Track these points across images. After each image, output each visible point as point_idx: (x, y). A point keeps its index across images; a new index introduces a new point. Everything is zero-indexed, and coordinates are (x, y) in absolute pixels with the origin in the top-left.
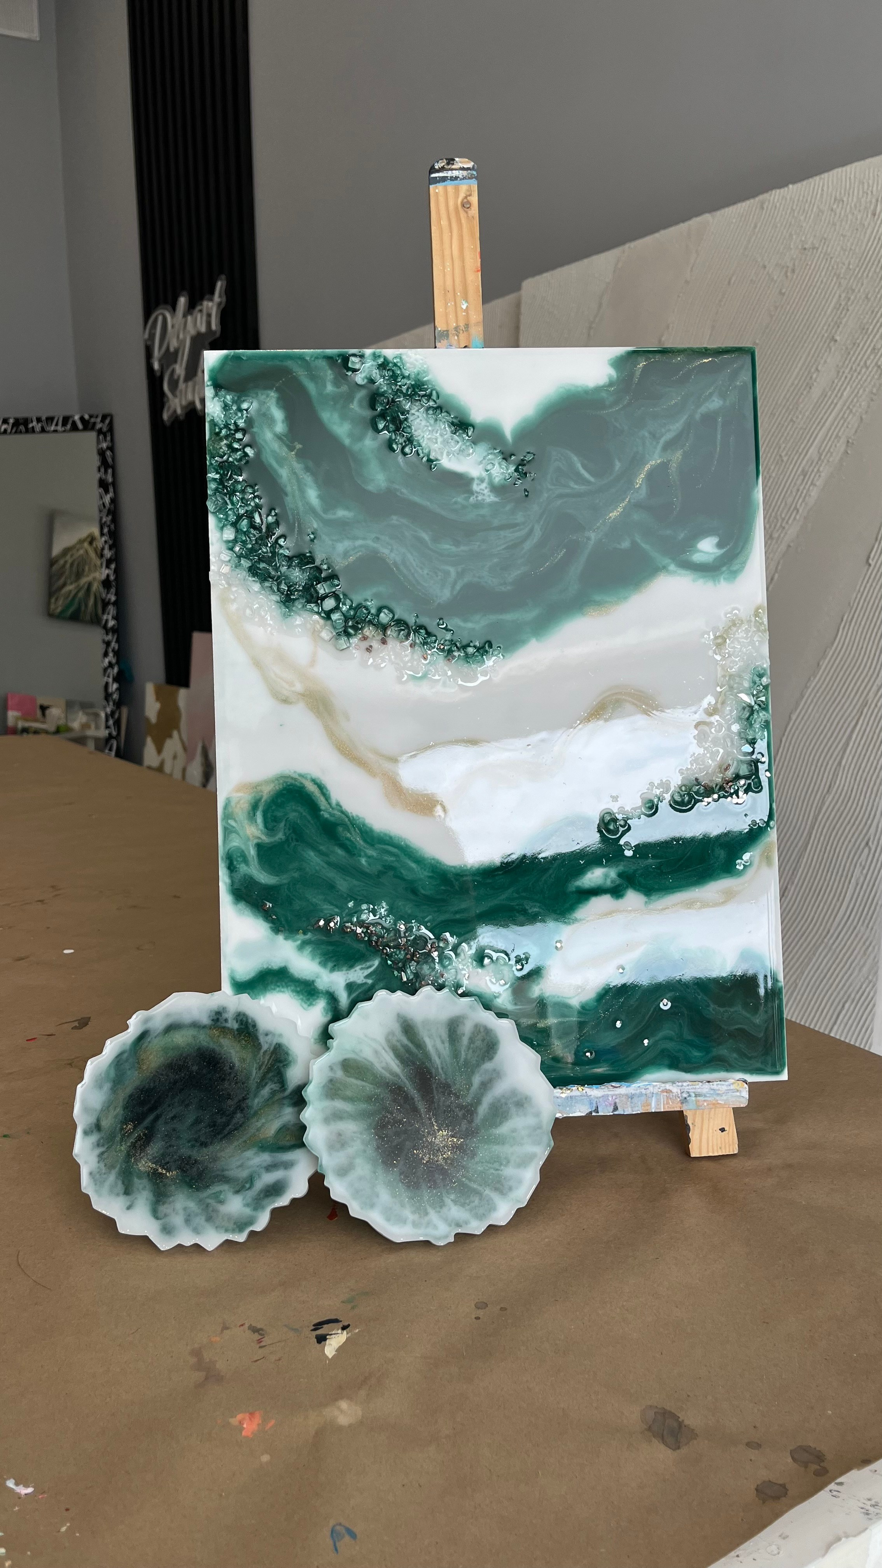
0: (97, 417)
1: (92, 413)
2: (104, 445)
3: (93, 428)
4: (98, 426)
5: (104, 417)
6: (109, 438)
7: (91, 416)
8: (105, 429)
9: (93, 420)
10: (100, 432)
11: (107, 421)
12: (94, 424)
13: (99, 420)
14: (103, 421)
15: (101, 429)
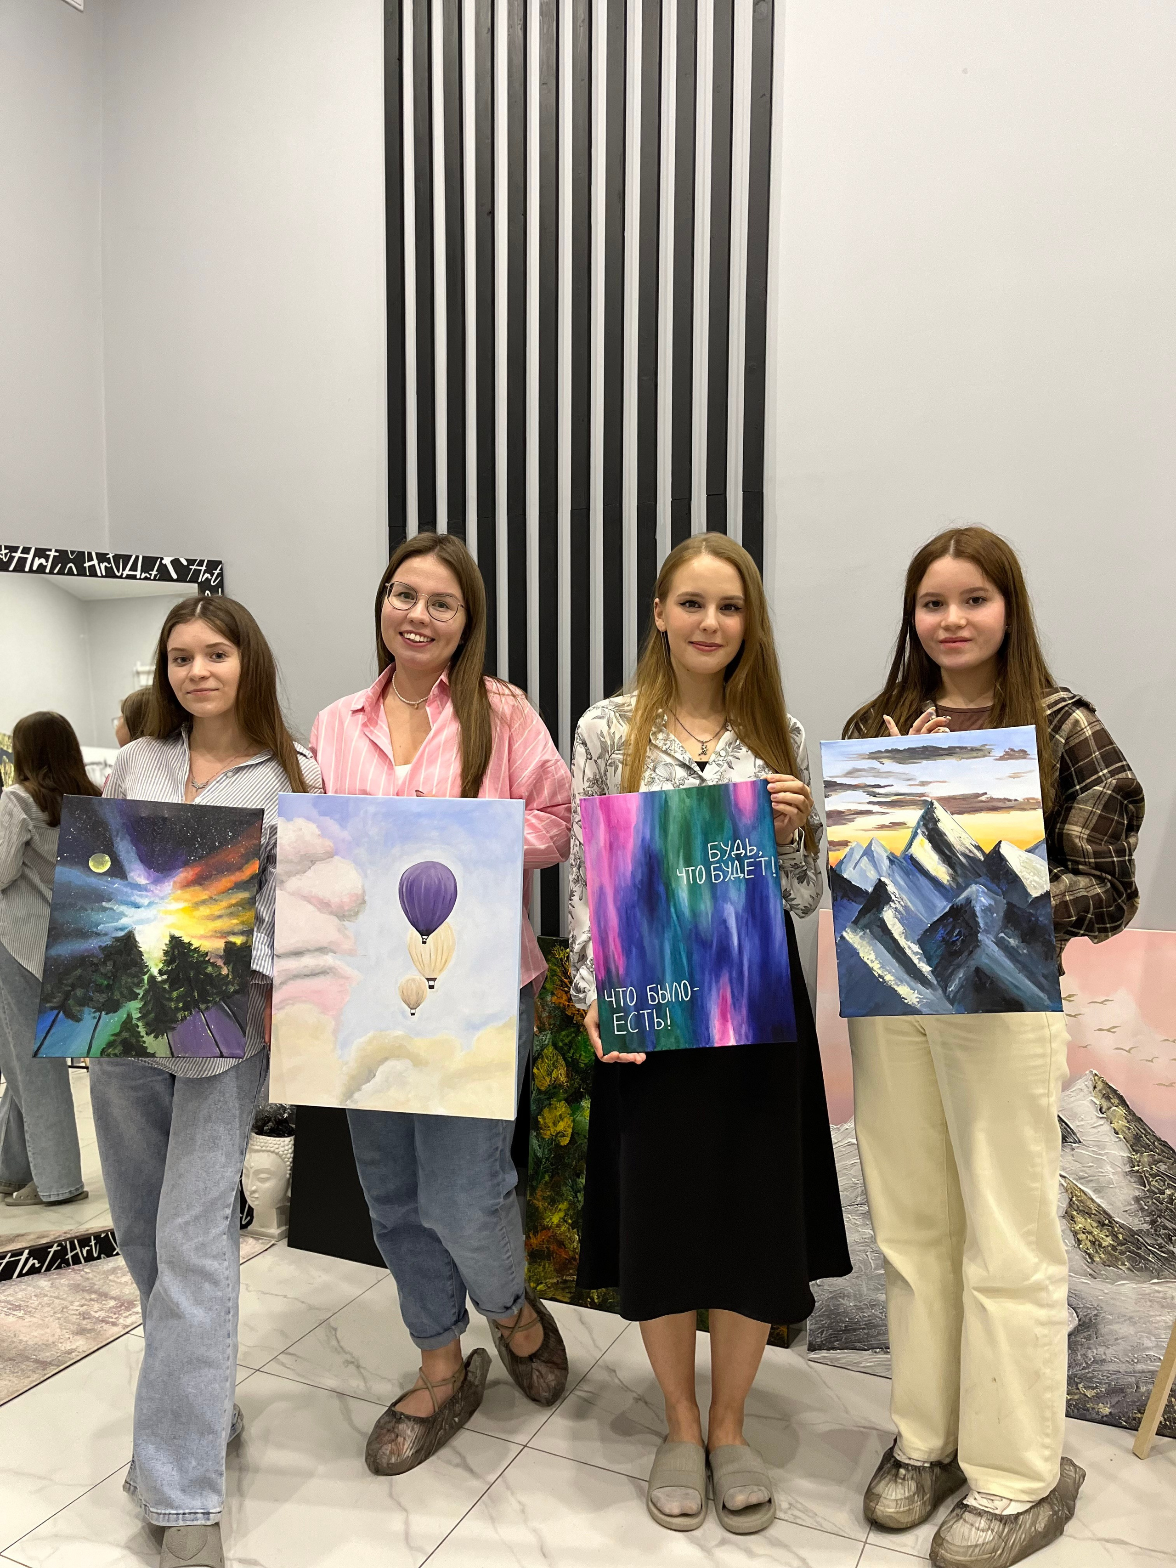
0: (199, 562)
1: (190, 555)
3: (194, 580)
4: (202, 578)
7: (189, 561)
8: (213, 583)
9: (193, 567)
11: (216, 572)
12: (195, 573)
13: (203, 568)
15: (208, 581)
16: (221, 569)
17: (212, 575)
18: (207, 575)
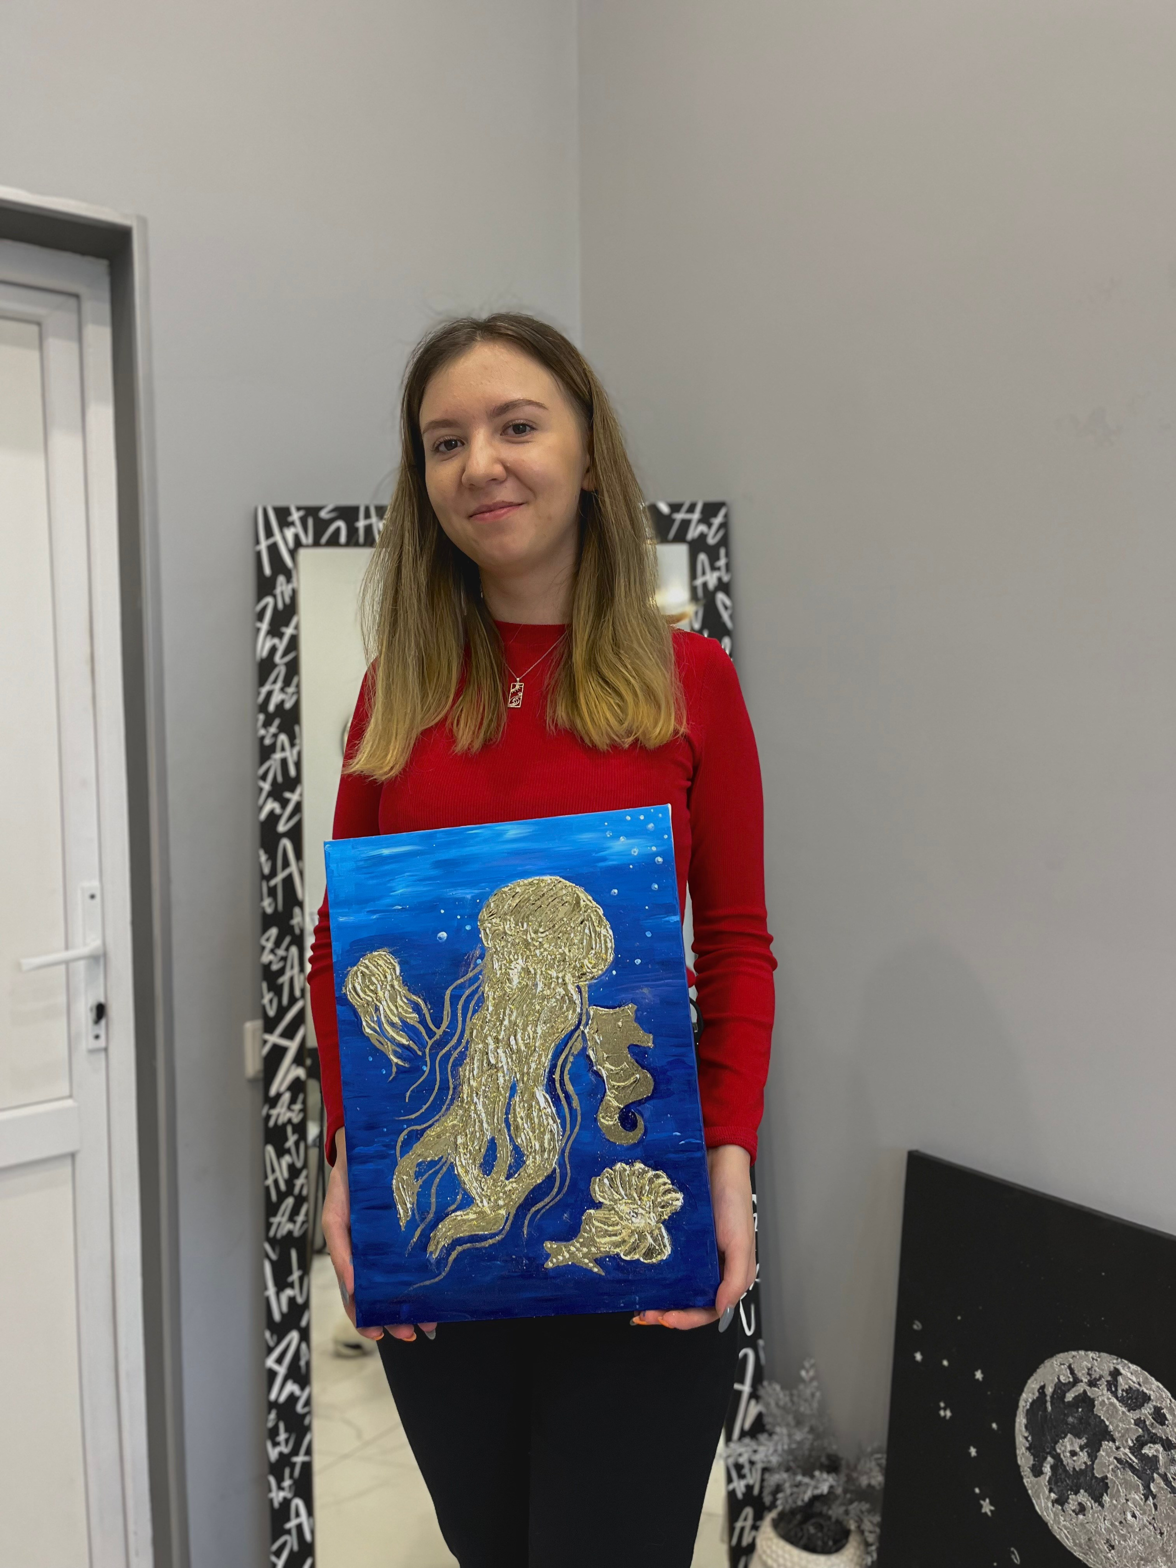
0: (691, 509)
1: (676, 500)
2: (712, 579)
3: (680, 538)
4: (693, 533)
5: (710, 510)
6: (722, 562)
7: (675, 508)
8: (711, 541)
9: (679, 516)
10: (698, 546)
11: (717, 521)
12: (686, 524)
13: (696, 516)
14: (706, 519)
15: (703, 536)
16: (726, 516)
17: (710, 525)
18: (702, 528)
